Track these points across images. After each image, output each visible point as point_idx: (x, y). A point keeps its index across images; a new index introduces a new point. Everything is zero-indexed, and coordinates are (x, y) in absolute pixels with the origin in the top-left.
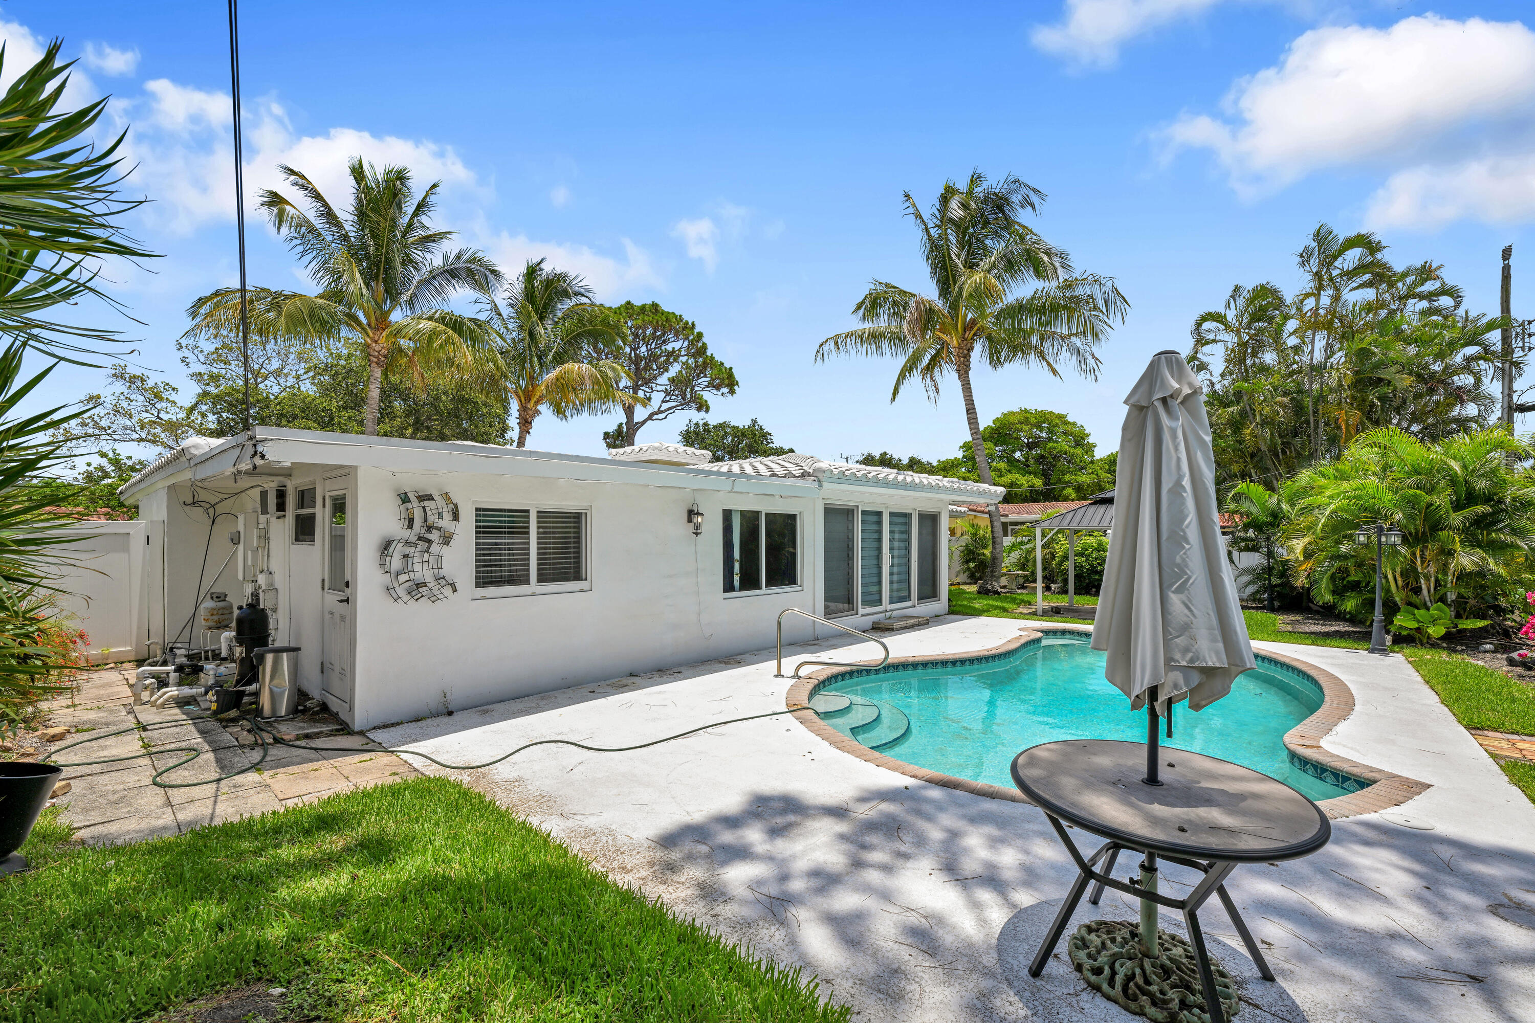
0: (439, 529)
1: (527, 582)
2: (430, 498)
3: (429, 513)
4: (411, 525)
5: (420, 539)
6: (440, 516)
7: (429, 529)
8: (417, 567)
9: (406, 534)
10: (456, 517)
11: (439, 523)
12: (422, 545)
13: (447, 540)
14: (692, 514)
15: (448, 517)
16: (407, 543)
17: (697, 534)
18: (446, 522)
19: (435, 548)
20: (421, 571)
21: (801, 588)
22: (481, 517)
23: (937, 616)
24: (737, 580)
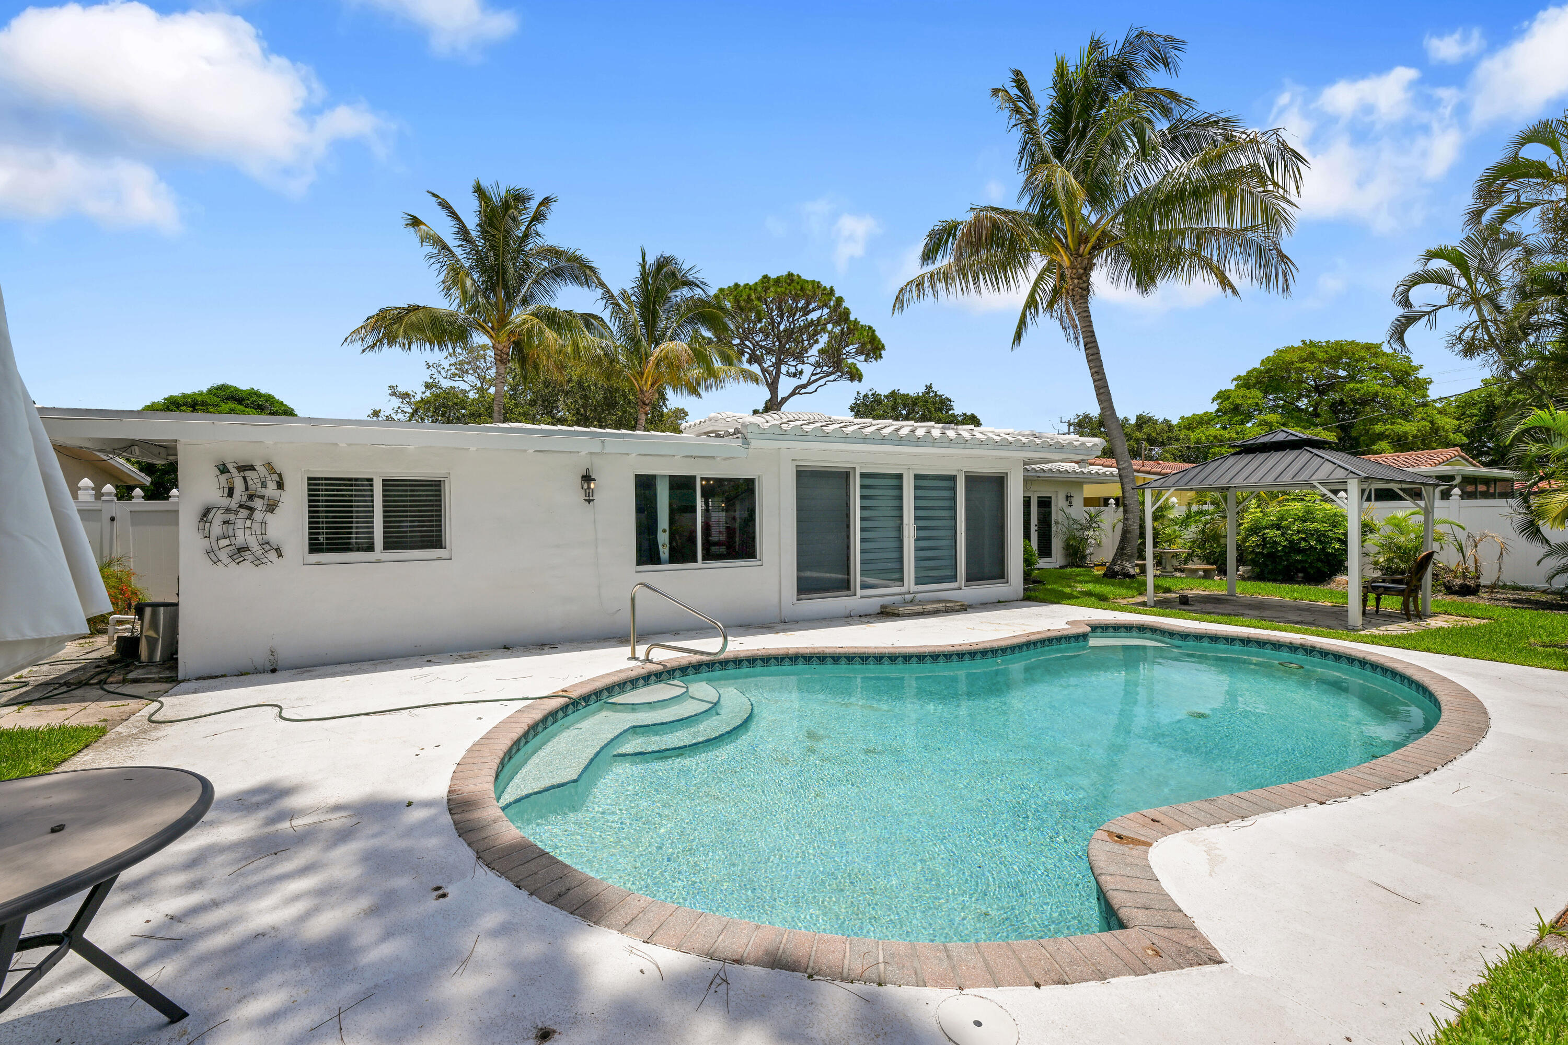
0: (262, 497)
1: (369, 549)
2: (251, 468)
3: (250, 483)
4: (231, 493)
5: (241, 506)
6: (264, 485)
7: (251, 497)
8: (239, 533)
9: (225, 502)
10: (280, 485)
11: (263, 492)
12: (244, 513)
13: (272, 507)
14: (587, 478)
15: (271, 485)
16: (228, 510)
17: (589, 501)
18: (271, 490)
19: (258, 515)
20: (242, 537)
21: (759, 563)
22: (314, 483)
23: (999, 602)
24: (664, 552)
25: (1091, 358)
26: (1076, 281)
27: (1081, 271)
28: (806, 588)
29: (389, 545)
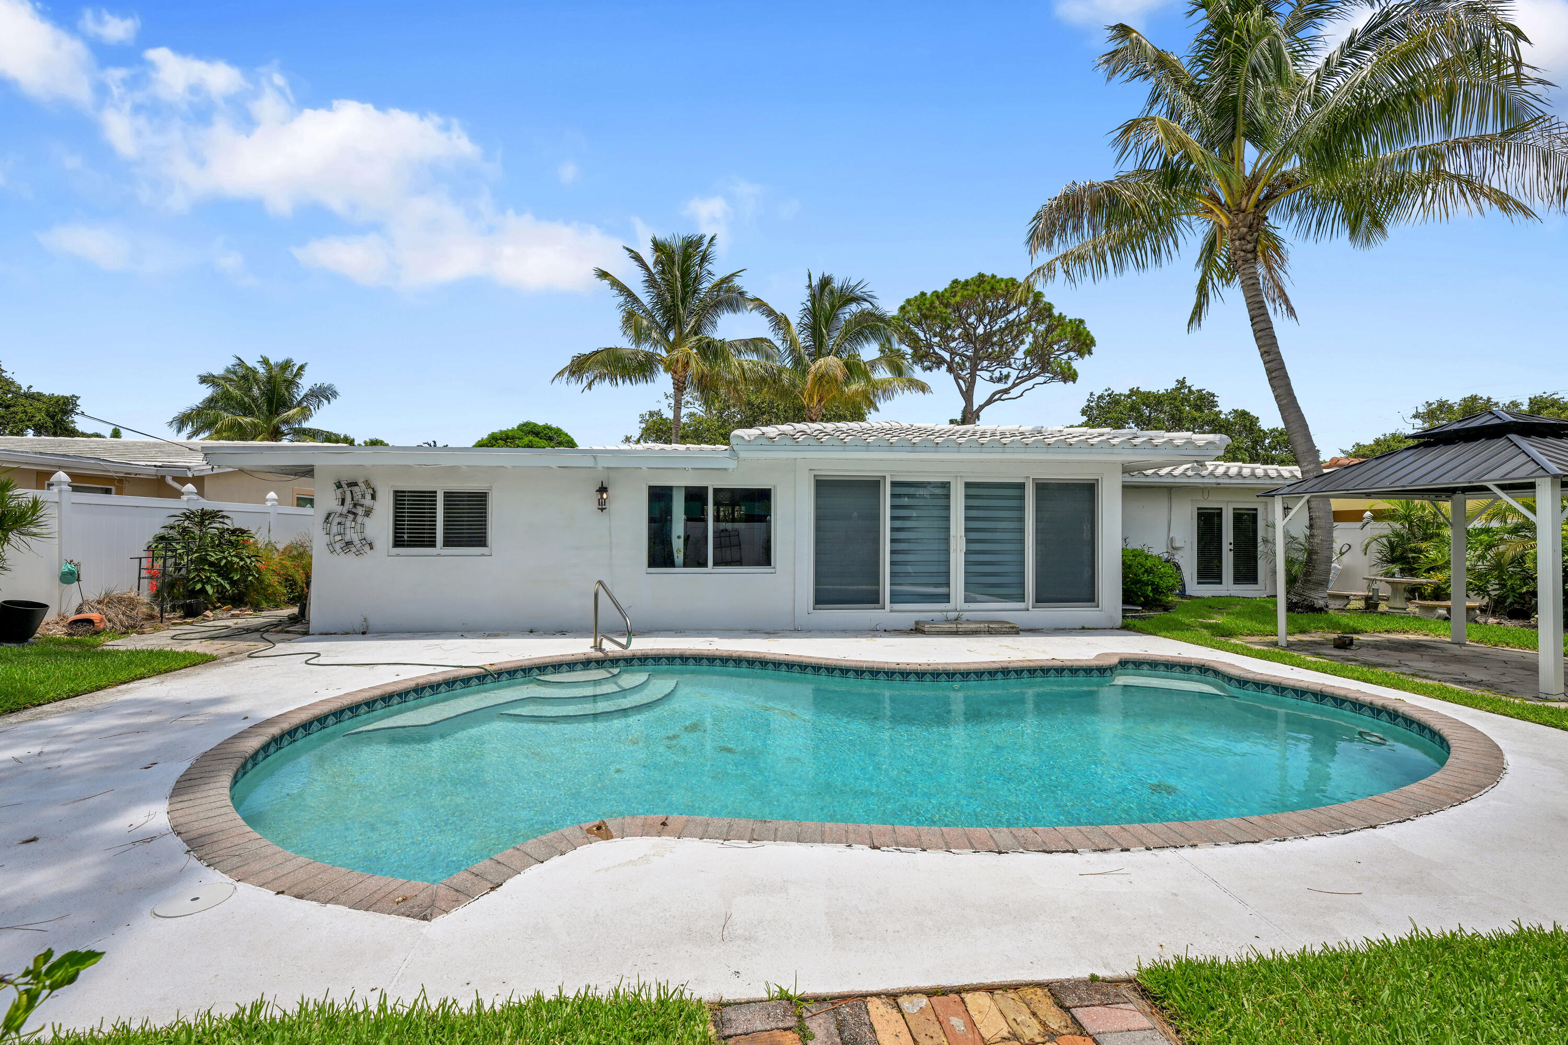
0: (362, 506)
1: (434, 546)
2: (356, 484)
3: (355, 495)
4: (343, 504)
5: (349, 512)
6: (363, 496)
7: (355, 505)
8: (348, 531)
9: (339, 509)
10: (373, 497)
11: (362, 501)
12: (351, 517)
13: (368, 513)
15: (368, 497)
16: (341, 515)
17: (602, 510)
18: (368, 501)
19: (359, 519)
20: (351, 535)
21: (773, 570)
22: (399, 497)
23: (1083, 628)
24: (679, 557)
25: (1258, 334)
26: (1237, 243)
27: (1244, 230)
28: (822, 599)
29: (448, 543)
